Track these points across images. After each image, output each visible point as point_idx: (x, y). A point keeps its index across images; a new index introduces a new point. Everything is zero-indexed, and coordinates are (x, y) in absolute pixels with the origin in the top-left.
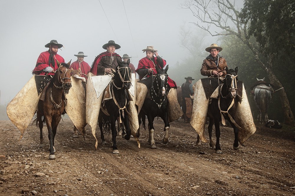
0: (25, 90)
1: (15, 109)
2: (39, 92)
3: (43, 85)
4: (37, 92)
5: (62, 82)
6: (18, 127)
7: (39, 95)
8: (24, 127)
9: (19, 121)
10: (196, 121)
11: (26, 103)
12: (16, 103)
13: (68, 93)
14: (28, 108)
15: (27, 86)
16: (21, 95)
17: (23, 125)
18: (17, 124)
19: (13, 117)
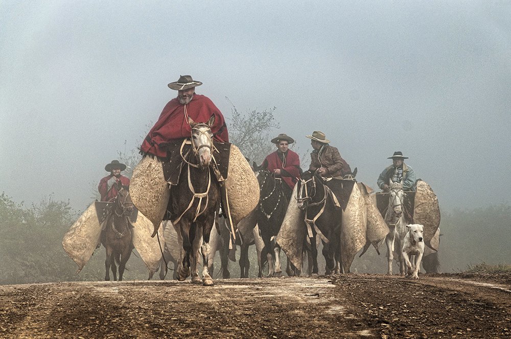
0: (84, 219)
1: (71, 239)
2: (101, 221)
3: (106, 213)
4: (98, 221)
5: (123, 208)
6: (75, 260)
7: (100, 224)
8: (83, 260)
9: (75, 253)
10: (281, 235)
11: (84, 233)
12: (73, 233)
13: (135, 222)
14: (87, 240)
15: (85, 214)
16: (78, 224)
17: (82, 258)
18: (74, 256)
19: (69, 249)
